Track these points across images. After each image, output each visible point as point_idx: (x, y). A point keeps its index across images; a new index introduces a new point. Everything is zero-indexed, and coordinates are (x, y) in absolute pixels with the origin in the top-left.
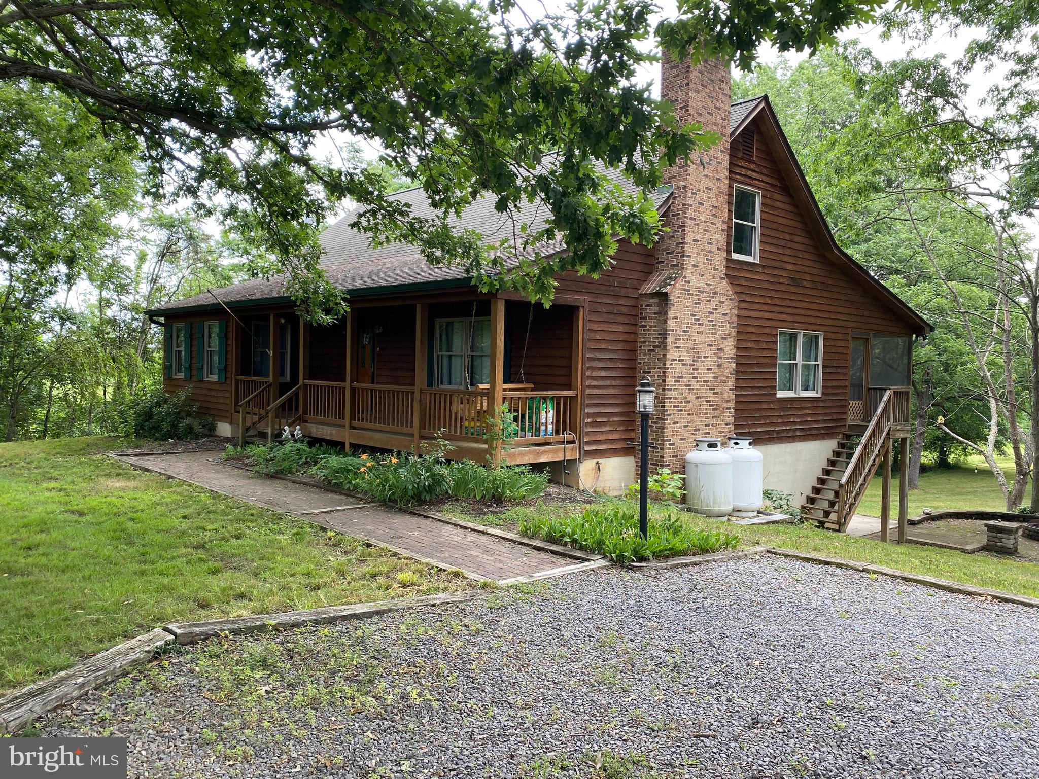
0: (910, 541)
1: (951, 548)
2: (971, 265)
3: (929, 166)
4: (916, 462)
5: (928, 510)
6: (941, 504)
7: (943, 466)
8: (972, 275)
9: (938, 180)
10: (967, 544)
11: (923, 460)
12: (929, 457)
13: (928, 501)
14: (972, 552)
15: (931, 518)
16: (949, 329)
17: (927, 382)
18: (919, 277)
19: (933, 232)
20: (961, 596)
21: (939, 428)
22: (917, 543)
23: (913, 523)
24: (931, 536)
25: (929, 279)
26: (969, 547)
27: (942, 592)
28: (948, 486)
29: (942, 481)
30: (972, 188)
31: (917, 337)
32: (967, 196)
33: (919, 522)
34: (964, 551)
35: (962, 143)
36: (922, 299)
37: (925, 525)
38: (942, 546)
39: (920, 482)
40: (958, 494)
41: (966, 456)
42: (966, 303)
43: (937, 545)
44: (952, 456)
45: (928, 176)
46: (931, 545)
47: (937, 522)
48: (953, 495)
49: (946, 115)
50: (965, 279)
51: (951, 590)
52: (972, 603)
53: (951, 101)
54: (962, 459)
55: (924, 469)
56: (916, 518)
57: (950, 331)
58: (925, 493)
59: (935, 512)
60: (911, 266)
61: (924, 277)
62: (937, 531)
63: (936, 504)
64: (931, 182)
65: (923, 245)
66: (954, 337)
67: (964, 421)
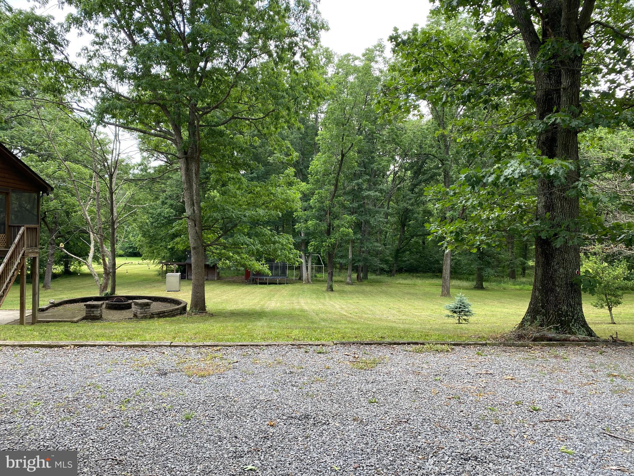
0: (40, 322)
1: (65, 321)
2: (79, 153)
3: (48, 86)
4: (49, 273)
5: (52, 301)
6: (64, 296)
7: (67, 273)
8: (81, 159)
9: (54, 96)
10: (75, 317)
11: (54, 271)
12: (58, 269)
13: (57, 295)
14: (77, 322)
15: (54, 305)
16: (68, 190)
17: (55, 223)
18: (48, 157)
19: (54, 129)
20: (56, 349)
21: (62, 251)
22: (44, 322)
23: (43, 310)
24: (53, 316)
25: (54, 159)
26: (75, 319)
27: (44, 349)
28: (69, 285)
29: (66, 282)
30: (75, 106)
31: (43, 193)
32: (72, 110)
33: (47, 309)
34: (72, 322)
35: (68, 77)
36: (50, 170)
37: (51, 310)
38: (60, 321)
39: (52, 285)
40: (74, 289)
41: (80, 266)
42: (77, 175)
43: (56, 321)
44: (72, 267)
45: (47, 93)
46: (53, 321)
47: (59, 307)
48: (72, 290)
49: (58, 57)
50: (77, 161)
51: (50, 347)
52: (61, 351)
53: (59, 48)
54: (78, 268)
55: (55, 276)
56: (45, 307)
57: (68, 192)
58: (56, 291)
59: (57, 301)
60: (41, 149)
61: (50, 157)
62: (58, 313)
63: (61, 296)
64: (49, 97)
65: (48, 137)
66: (70, 195)
67: (79, 246)
